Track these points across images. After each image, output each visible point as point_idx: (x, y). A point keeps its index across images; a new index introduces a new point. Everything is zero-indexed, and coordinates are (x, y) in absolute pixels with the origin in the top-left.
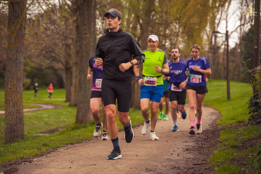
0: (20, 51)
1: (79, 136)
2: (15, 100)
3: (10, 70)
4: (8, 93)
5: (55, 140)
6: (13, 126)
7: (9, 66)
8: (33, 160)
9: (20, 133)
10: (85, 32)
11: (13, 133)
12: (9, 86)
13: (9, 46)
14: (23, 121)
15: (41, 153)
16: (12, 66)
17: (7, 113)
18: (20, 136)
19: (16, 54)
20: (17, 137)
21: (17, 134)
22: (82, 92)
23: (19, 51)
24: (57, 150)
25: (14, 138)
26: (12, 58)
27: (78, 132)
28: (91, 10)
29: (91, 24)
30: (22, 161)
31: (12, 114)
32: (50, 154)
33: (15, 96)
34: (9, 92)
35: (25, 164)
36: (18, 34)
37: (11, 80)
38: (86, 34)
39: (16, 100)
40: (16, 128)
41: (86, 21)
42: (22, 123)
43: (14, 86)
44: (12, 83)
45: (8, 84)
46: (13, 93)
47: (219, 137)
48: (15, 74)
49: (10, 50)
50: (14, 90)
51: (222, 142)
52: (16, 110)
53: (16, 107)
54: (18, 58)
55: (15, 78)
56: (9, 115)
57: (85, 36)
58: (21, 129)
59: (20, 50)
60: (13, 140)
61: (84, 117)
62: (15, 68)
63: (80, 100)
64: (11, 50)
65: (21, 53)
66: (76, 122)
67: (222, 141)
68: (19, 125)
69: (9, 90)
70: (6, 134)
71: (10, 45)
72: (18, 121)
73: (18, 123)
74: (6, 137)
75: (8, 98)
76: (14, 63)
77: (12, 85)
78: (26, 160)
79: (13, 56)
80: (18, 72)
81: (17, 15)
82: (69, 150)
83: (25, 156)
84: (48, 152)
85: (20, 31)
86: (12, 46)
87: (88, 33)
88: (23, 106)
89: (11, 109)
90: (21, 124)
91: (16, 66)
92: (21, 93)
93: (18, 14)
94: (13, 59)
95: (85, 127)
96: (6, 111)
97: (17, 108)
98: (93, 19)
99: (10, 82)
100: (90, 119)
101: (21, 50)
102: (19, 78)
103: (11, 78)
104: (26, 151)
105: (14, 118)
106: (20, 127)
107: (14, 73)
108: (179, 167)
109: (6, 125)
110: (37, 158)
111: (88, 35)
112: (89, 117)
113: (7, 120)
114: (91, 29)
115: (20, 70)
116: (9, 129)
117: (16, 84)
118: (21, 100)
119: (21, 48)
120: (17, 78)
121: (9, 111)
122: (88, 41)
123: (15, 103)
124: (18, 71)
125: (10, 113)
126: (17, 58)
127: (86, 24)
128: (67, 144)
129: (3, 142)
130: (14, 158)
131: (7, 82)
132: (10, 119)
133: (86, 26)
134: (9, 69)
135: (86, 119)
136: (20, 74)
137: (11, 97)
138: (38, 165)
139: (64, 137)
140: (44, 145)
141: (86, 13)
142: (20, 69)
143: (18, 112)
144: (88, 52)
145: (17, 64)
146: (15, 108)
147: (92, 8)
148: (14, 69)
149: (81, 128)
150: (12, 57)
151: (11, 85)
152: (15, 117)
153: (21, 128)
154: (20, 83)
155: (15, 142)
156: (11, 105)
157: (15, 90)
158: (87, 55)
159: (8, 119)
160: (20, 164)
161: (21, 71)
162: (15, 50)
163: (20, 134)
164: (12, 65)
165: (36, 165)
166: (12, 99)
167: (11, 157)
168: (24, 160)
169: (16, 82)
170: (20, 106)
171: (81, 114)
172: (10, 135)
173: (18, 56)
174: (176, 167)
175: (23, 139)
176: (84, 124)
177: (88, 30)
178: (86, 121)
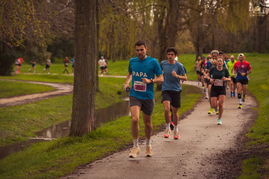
10: (82, 22)
22: (78, 96)
29: (89, 12)
41: (83, 7)
61: (79, 128)
66: (71, 134)
87: (85, 23)
95: (80, 141)
100: (87, 131)
111: (85, 26)
112: (86, 128)
114: (89, 18)
122: (85, 33)
127: (83, 11)
133: (83, 14)
135: (83, 130)
144: (85, 47)
149: (76, 142)
158: (84, 50)
171: (76, 123)
176: (80, 136)
177: (85, 20)
178: (82, 133)
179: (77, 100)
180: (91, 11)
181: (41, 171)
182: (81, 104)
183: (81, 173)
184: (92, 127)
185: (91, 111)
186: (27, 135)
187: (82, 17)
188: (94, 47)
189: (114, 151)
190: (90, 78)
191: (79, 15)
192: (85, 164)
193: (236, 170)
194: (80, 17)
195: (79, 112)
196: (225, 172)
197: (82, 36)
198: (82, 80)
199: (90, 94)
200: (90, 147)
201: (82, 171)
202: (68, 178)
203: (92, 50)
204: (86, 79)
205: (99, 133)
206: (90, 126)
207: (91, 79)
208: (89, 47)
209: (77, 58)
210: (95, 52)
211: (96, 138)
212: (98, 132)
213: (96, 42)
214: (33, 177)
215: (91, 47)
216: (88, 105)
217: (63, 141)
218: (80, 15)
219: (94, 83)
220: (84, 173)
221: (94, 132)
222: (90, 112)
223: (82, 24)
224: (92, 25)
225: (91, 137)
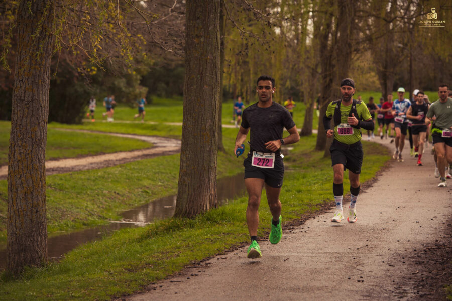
0: (40, 83)
2: (28, 186)
3: (19, 122)
4: (14, 171)
6: (23, 239)
7: (17, 113)
10: (197, 33)
11: (22, 255)
13: (18, 73)
14: (45, 228)
16: (23, 115)
17: (12, 210)
19: (32, 90)
20: (30, 262)
21: (31, 256)
23: (37, 84)
26: (22, 98)
29: (209, 16)
31: (21, 213)
33: (28, 176)
34: (17, 167)
37: (20, 145)
39: (31, 185)
40: (29, 243)
41: (199, 9)
42: (43, 232)
43: (26, 155)
44: (22, 151)
46: (25, 171)
48: (29, 131)
49: (20, 81)
50: (27, 165)
52: (29, 206)
53: (30, 201)
54: (36, 98)
55: (27, 140)
56: (14, 216)
57: (196, 40)
58: (39, 246)
59: (40, 81)
60: (23, 269)
61: (190, 205)
62: (29, 118)
64: (22, 81)
65: (42, 87)
66: (177, 214)
68: (35, 238)
69: (15, 163)
71: (19, 70)
72: (34, 229)
73: (33, 233)
76: (28, 108)
77: (22, 155)
79: (25, 93)
80: (36, 126)
81: (35, 7)
86: (24, 72)
87: (202, 34)
88: (45, 196)
89: (19, 204)
90: (40, 234)
91: (32, 115)
93: (37, 7)
95: (192, 226)
96: (10, 207)
97: (32, 200)
99: (19, 147)
100: (203, 209)
101: (44, 81)
102: (38, 141)
103: (21, 139)
105: (26, 222)
106: (37, 241)
107: (26, 129)
109: (10, 237)
111: (202, 40)
112: (201, 205)
113: (11, 227)
114: (208, 27)
115: (39, 123)
116: (14, 245)
117: (31, 151)
118: (40, 186)
119: (43, 78)
120: (32, 139)
121: (15, 208)
122: (202, 51)
123: (29, 193)
124: (35, 124)
125: (17, 212)
126: (34, 98)
127: (198, 15)
132: (18, 224)
133: (198, 21)
135: (196, 207)
136: (41, 132)
137: (20, 178)
142: (40, 121)
143: (35, 210)
144: (202, 74)
145: (33, 111)
146: (27, 201)
148: (26, 121)
149: (185, 227)
150: (24, 97)
151: (20, 153)
152: (28, 221)
153: (41, 243)
154: (39, 150)
156: (21, 195)
157: (29, 164)
158: (200, 78)
161: (42, 125)
162: (30, 82)
163: (37, 255)
164: (23, 112)
166: (22, 184)
169: (31, 148)
170: (39, 197)
171: (185, 196)
172: (16, 258)
173: (36, 93)
176: (192, 218)
177: (203, 30)
178: (195, 213)
179: (187, 159)
180: (212, 15)
181: (129, 270)
182: (194, 166)
183: (192, 275)
184: (210, 204)
185: (209, 177)
186: (107, 216)
187: (197, 25)
188: (216, 73)
189: (246, 242)
190: (208, 124)
191: (192, 22)
192: (199, 260)
193: (445, 274)
194: (195, 26)
195: (190, 179)
196: (427, 278)
197: (197, 55)
198: (197, 126)
199: (208, 149)
200: (207, 235)
201: (195, 271)
202: (172, 282)
203: (213, 78)
204: (202, 125)
205: (223, 213)
206: (208, 202)
207: (210, 125)
208: (208, 74)
209: (188, 91)
210: (216, 81)
211: (217, 222)
212: (221, 212)
213: (219, 66)
214: (116, 279)
215: (210, 75)
216: (204, 167)
217: (164, 225)
218: (195, 22)
219: (214, 132)
220: (197, 275)
221: (214, 211)
222: (207, 180)
223: (198, 36)
224: (212, 39)
225: (208, 219)
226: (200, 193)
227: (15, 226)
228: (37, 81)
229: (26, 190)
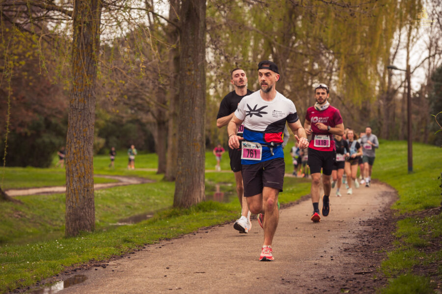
0: (90, 97)
1: (179, 227)
2: (81, 172)
3: (74, 125)
4: (71, 161)
5: (141, 233)
6: (78, 211)
7: (73, 119)
8: (109, 264)
9: (89, 221)
10: (188, 67)
11: (77, 223)
12: (73, 150)
13: (73, 89)
14: (94, 203)
15: (120, 253)
16: (77, 119)
17: (70, 190)
18: (89, 227)
19: (84, 101)
20: (84, 227)
21: (84, 223)
22: (183, 159)
23: (88, 97)
24: (145, 248)
25: (80, 229)
26: (77, 107)
27: (178, 220)
28: (198, 33)
29: (198, 55)
30: (93, 265)
31: (76, 192)
32: (134, 255)
33: (81, 164)
34: (73, 159)
35: (96, 270)
36: (87, 70)
37: (75, 141)
38: (190, 70)
39: (83, 171)
40: (82, 213)
41: (190, 49)
42: (92, 206)
43: (79, 149)
44: (77, 146)
45: (71, 146)
46: (79, 161)
47: (395, 231)
48: (82, 131)
49: (75, 95)
51: (399, 238)
52: (82, 187)
53: (83, 183)
54: (87, 107)
55: (81, 138)
56: (71, 194)
57: (188, 73)
58: (90, 216)
59: (90, 95)
60: (78, 232)
61: (186, 198)
62: (82, 121)
63: (180, 171)
65: (91, 99)
66: (175, 206)
67: (400, 236)
68: (87, 210)
69: (72, 155)
70: (68, 223)
71: (74, 87)
72: (86, 204)
73: (86, 206)
74: (67, 228)
75: (71, 168)
76: (81, 114)
77: (77, 149)
78: (97, 264)
79: (78, 103)
80: (87, 128)
82: (163, 249)
83: (96, 258)
84: (131, 251)
85: (90, 65)
86: (78, 88)
87: (193, 68)
88: (93, 180)
89: (75, 185)
90: (90, 207)
91: (84, 120)
92: (91, 161)
94: (80, 108)
95: (187, 213)
96: (68, 188)
97: (85, 182)
98: (202, 48)
99: (75, 143)
100: (195, 201)
101: (92, 95)
102: (88, 138)
103: (76, 138)
104: (97, 250)
105: (80, 199)
106: (88, 213)
107: (80, 130)
108: (333, 277)
109: (68, 210)
110: (115, 260)
111: (193, 72)
112: (193, 198)
113: (69, 202)
114: (197, 63)
115: (89, 125)
116: (71, 216)
117: (83, 146)
118: (90, 171)
119: (92, 92)
120: (84, 137)
121: (72, 188)
122: (193, 81)
123: (82, 177)
124: (86, 126)
125: (73, 191)
126: (85, 107)
127: (189, 54)
128: (160, 240)
129: (64, 234)
130: (81, 260)
131: (69, 144)
132: (74, 200)
133: (190, 58)
134: (72, 124)
135: (190, 201)
136: (90, 132)
137: (75, 166)
138: (116, 272)
139: (156, 228)
140: (126, 241)
141: (190, 37)
143: (86, 189)
144: (193, 98)
145: (84, 116)
146: (81, 183)
147: (200, 31)
148: (80, 124)
149: (182, 214)
150: (78, 106)
151: (75, 148)
152: (81, 197)
153: (91, 214)
154: (89, 146)
155: (81, 234)
156: (76, 179)
157: (82, 155)
158: (191, 102)
159: (71, 200)
160: (89, 269)
161: (91, 127)
162: (82, 95)
163: (88, 223)
164: (78, 117)
165: (113, 271)
166: (77, 170)
167: (75, 259)
168: (95, 264)
169: (83, 144)
170: (89, 180)
171: (181, 192)
172: (73, 225)
173: (86, 104)
174: (328, 277)
175: (93, 231)
176: (187, 208)
177: (193, 65)
178: (189, 204)
179: (182, 163)
180: (200, 54)
182: (188, 169)
185: (199, 178)
187: (189, 62)
188: (204, 98)
190: (198, 137)
195: (185, 179)
197: (189, 84)
198: (189, 138)
199: (198, 156)
203: (201, 102)
204: (193, 137)
205: (210, 205)
206: (199, 197)
207: (200, 137)
208: (198, 99)
209: (183, 112)
210: (204, 104)
211: (206, 211)
215: (200, 99)
216: (196, 169)
217: (166, 214)
219: (203, 143)
222: (198, 179)
224: (200, 72)
225: (200, 208)
226: (193, 189)
227: (72, 202)
228: (87, 95)
229: (80, 175)
